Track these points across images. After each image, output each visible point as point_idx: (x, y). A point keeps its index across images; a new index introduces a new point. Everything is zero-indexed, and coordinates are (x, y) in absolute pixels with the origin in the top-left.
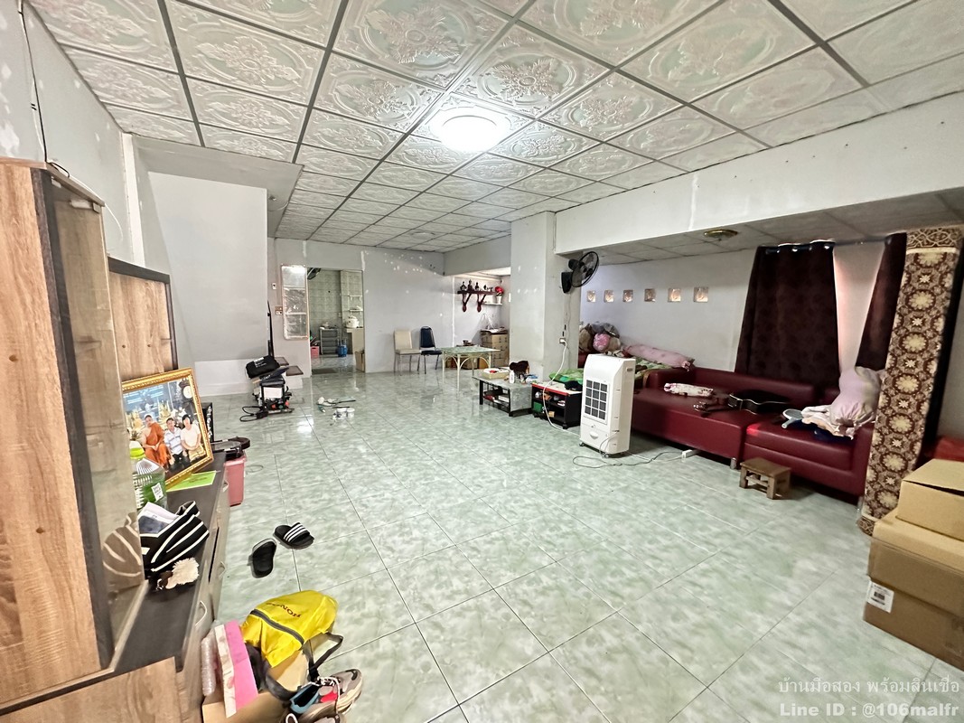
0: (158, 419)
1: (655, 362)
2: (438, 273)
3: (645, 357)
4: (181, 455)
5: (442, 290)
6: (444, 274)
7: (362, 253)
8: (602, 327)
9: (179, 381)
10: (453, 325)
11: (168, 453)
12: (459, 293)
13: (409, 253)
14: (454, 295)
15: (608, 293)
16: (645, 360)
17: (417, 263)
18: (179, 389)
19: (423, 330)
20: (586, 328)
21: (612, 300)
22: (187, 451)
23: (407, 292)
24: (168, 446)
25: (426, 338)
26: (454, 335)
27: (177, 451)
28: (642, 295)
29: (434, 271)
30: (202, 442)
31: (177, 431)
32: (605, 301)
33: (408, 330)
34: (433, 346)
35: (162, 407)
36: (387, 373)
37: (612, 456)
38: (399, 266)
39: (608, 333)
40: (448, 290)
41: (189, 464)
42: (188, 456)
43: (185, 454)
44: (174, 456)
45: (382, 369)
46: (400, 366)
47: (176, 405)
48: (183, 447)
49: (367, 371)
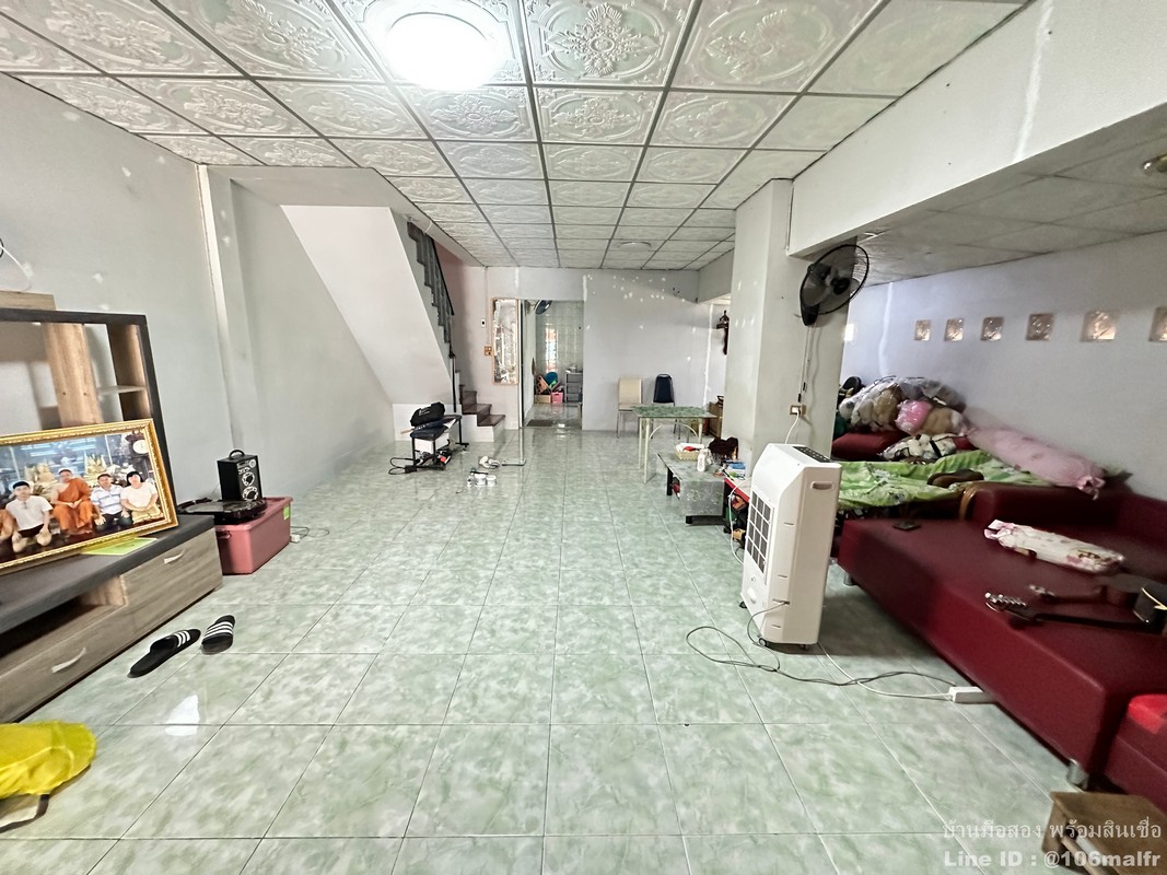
0: (82, 475)
1: (1017, 468)
2: (687, 299)
3: (1001, 454)
4: (118, 515)
5: (692, 323)
6: (696, 301)
7: (584, 278)
8: (918, 389)
9: (124, 435)
10: (707, 373)
11: (94, 511)
12: (718, 327)
13: (644, 272)
14: (711, 330)
15: (954, 324)
16: (998, 459)
17: (657, 286)
18: (125, 443)
19: (659, 379)
20: (892, 389)
21: (959, 337)
22: (130, 512)
23: (642, 327)
24: (96, 504)
25: (664, 389)
26: (706, 387)
27: (112, 511)
28: (1022, 327)
29: (681, 298)
30: (158, 502)
31: (117, 489)
32: (947, 339)
33: (638, 378)
34: (671, 401)
35: (92, 462)
36: (606, 433)
37: (770, 645)
38: (630, 293)
39: (931, 401)
40: (701, 323)
41: (131, 525)
42: (131, 517)
43: (125, 515)
44: (106, 516)
45: (603, 427)
46: (626, 427)
47: (119, 460)
48: (123, 507)
49: (584, 428)
